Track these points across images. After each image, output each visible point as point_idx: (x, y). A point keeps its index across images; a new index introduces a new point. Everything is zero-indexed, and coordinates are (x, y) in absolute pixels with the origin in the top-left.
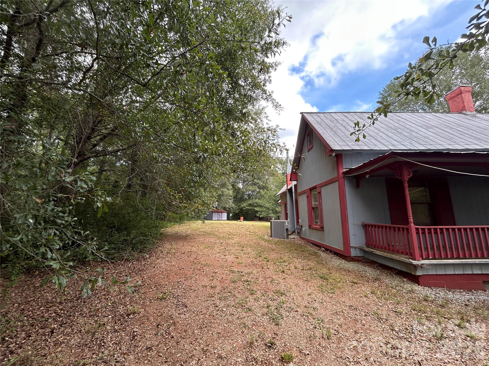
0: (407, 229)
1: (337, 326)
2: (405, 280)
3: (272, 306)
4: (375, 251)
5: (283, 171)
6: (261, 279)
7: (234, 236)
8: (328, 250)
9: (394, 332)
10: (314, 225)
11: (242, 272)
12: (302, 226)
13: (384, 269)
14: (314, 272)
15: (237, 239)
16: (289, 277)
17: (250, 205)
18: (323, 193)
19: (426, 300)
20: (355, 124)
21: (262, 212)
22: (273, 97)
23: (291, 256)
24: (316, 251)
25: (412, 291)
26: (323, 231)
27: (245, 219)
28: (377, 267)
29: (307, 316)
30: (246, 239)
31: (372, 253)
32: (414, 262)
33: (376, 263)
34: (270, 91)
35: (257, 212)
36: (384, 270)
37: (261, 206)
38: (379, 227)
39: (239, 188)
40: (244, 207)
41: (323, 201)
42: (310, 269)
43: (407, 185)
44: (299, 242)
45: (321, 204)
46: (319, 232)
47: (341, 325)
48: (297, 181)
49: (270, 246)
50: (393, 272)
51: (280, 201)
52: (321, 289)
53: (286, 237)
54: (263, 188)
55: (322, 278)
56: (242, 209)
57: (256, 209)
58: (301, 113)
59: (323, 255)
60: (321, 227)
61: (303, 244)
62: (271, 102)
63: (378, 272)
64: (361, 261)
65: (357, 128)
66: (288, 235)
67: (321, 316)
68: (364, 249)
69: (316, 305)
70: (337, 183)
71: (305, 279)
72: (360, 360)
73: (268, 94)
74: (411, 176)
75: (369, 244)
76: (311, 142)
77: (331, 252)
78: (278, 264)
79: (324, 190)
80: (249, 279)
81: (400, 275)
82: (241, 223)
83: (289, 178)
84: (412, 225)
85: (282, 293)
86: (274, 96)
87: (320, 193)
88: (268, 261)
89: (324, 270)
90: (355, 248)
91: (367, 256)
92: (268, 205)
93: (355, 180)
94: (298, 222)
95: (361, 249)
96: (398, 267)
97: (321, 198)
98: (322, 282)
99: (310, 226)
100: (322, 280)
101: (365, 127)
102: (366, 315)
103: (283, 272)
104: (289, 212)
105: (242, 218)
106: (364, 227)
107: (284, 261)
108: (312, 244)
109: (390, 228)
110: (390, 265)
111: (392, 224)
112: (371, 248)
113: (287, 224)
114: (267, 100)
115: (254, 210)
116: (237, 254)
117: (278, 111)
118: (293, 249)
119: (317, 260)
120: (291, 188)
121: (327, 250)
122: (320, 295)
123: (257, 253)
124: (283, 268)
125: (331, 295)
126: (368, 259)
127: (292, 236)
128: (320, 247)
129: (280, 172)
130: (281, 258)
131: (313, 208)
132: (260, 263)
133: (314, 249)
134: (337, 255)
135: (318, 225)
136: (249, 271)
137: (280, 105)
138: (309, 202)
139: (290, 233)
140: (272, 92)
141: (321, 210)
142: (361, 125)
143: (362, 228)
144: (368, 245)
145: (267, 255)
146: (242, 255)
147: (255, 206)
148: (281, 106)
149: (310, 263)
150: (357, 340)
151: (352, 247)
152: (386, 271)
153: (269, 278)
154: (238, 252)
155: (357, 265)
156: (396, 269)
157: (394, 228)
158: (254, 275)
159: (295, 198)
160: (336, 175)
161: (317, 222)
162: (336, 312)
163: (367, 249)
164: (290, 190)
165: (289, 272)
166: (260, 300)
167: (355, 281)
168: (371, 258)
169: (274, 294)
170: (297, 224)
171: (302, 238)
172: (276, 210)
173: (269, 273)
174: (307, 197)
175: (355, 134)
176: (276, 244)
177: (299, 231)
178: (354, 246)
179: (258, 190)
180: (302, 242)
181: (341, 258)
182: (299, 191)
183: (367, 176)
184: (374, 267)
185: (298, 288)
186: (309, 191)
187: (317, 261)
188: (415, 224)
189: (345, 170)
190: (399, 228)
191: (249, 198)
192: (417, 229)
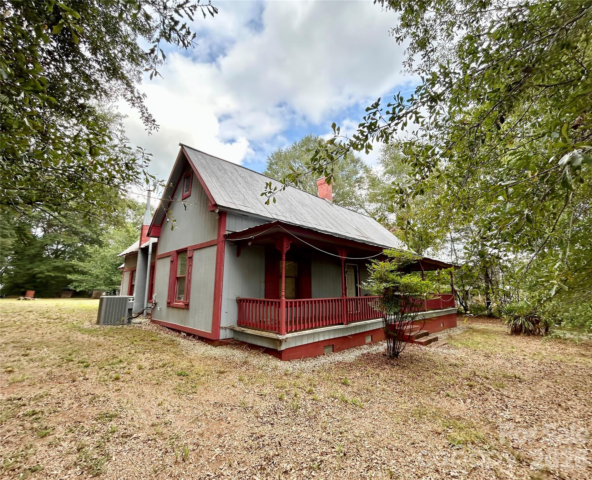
0: (279, 303)
1: (197, 437)
2: (271, 357)
3: (88, 446)
4: (246, 329)
5: (135, 221)
6: (67, 402)
7: (5, 329)
8: (191, 334)
9: (259, 419)
10: (176, 302)
11: (19, 399)
12: (156, 304)
13: (253, 349)
14: (169, 369)
15: (12, 335)
16: (127, 385)
17: (56, 269)
18: (195, 258)
19: (286, 375)
20: (267, 184)
21: (81, 282)
22: (144, 104)
23: (133, 351)
24: (174, 339)
25: (276, 368)
26: (188, 309)
27: (39, 295)
28: (246, 348)
29: (155, 439)
30: (40, 332)
31: (242, 333)
32: (281, 337)
33: (246, 343)
34: (141, 93)
35: (71, 281)
36: (252, 351)
37: (83, 273)
38: (254, 301)
39: (35, 237)
40: (41, 273)
41: (193, 269)
42: (164, 365)
43: (284, 257)
44: (150, 328)
45: (191, 273)
46: (181, 311)
47: (202, 435)
48: (158, 237)
49: (94, 339)
50: (260, 351)
51: (123, 266)
52: (178, 392)
53: (126, 321)
54: (93, 242)
55: (179, 375)
56: (34, 276)
57: (69, 277)
58: (182, 145)
59: (184, 342)
60: (186, 305)
61: (154, 331)
62: (139, 110)
63: (246, 354)
64: (229, 344)
65: (268, 190)
66: (130, 319)
67: (175, 432)
68: (235, 329)
69: (169, 417)
70: (215, 248)
71: (155, 382)
72: (222, 471)
73: (136, 95)
74: (289, 248)
75: (240, 322)
76: (189, 188)
77: (194, 336)
78: (106, 367)
79: (197, 255)
80: (37, 409)
81: (267, 353)
82: (26, 303)
83: (146, 232)
84: (284, 298)
85: (112, 416)
86: (146, 102)
87: (191, 258)
88: (87, 367)
89: (184, 363)
90: (225, 328)
91: (236, 337)
92: (95, 271)
93: (236, 246)
94: (150, 297)
95: (232, 330)
96: (266, 345)
97: (191, 266)
98: (180, 381)
99: (169, 303)
100: (180, 377)
101: (276, 191)
102: (232, 409)
103: (117, 379)
104: (136, 283)
105: (32, 293)
106: (238, 302)
107: (121, 361)
108: (169, 328)
109: (264, 302)
110: (259, 343)
111: (265, 298)
112: (243, 327)
113: (131, 301)
114: (133, 104)
115: (65, 278)
116: (9, 365)
117: (147, 127)
118: (138, 340)
119: (175, 350)
120: (147, 247)
121: (189, 335)
122: (176, 401)
123: (63, 356)
124: (116, 372)
125: (191, 396)
126: (238, 341)
127: (137, 320)
128: (180, 332)
129: (129, 220)
130: (114, 357)
131: (178, 278)
132: (68, 373)
133: (172, 335)
134: (202, 341)
135: (181, 302)
136: (41, 392)
137: (154, 121)
138: (173, 270)
139: (133, 315)
140: (144, 95)
141: (190, 281)
142: (273, 187)
143: (236, 304)
144: (240, 324)
145: (86, 356)
146: (25, 363)
147: (70, 273)
148: (156, 123)
149: (164, 356)
150: (220, 446)
151: (222, 328)
152: (254, 352)
153: (88, 395)
154: (12, 359)
155: (225, 349)
156: (263, 347)
157: (268, 302)
158: (53, 397)
159: (151, 263)
160: (216, 238)
161: (179, 298)
162: (197, 418)
163: (238, 329)
164: (145, 250)
165: (129, 377)
166: (62, 443)
167: (222, 370)
168: (242, 339)
169: (95, 422)
170: (148, 302)
171: (153, 322)
172: (112, 280)
173: (86, 387)
174: (172, 262)
175: (266, 195)
176: (105, 334)
177: (149, 311)
178: (224, 326)
179: (79, 245)
180: (153, 328)
181: (206, 343)
182: (160, 252)
183: (250, 244)
184: (242, 349)
185: (142, 400)
186: (175, 254)
187: (175, 353)
188: (286, 298)
189: (227, 233)
190: (272, 302)
191: (57, 257)
192: (287, 303)
